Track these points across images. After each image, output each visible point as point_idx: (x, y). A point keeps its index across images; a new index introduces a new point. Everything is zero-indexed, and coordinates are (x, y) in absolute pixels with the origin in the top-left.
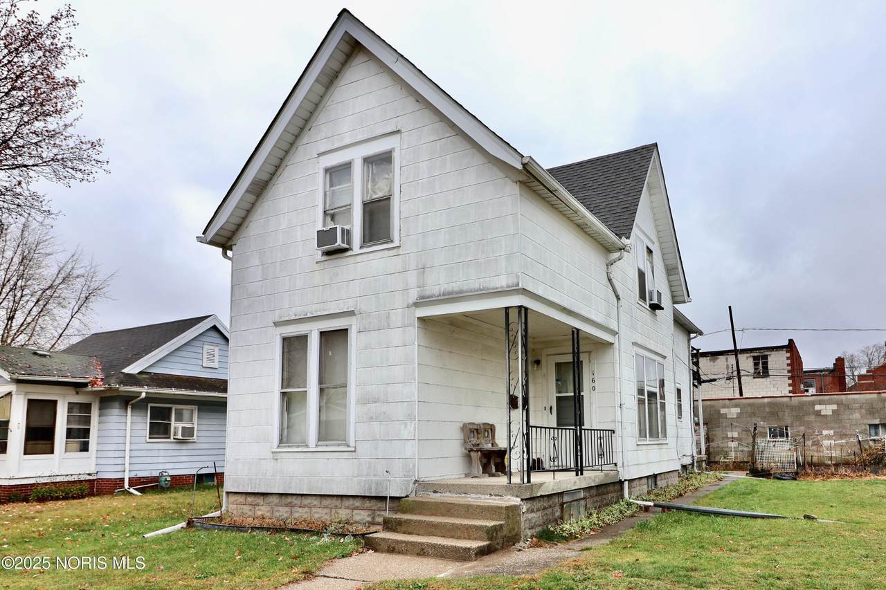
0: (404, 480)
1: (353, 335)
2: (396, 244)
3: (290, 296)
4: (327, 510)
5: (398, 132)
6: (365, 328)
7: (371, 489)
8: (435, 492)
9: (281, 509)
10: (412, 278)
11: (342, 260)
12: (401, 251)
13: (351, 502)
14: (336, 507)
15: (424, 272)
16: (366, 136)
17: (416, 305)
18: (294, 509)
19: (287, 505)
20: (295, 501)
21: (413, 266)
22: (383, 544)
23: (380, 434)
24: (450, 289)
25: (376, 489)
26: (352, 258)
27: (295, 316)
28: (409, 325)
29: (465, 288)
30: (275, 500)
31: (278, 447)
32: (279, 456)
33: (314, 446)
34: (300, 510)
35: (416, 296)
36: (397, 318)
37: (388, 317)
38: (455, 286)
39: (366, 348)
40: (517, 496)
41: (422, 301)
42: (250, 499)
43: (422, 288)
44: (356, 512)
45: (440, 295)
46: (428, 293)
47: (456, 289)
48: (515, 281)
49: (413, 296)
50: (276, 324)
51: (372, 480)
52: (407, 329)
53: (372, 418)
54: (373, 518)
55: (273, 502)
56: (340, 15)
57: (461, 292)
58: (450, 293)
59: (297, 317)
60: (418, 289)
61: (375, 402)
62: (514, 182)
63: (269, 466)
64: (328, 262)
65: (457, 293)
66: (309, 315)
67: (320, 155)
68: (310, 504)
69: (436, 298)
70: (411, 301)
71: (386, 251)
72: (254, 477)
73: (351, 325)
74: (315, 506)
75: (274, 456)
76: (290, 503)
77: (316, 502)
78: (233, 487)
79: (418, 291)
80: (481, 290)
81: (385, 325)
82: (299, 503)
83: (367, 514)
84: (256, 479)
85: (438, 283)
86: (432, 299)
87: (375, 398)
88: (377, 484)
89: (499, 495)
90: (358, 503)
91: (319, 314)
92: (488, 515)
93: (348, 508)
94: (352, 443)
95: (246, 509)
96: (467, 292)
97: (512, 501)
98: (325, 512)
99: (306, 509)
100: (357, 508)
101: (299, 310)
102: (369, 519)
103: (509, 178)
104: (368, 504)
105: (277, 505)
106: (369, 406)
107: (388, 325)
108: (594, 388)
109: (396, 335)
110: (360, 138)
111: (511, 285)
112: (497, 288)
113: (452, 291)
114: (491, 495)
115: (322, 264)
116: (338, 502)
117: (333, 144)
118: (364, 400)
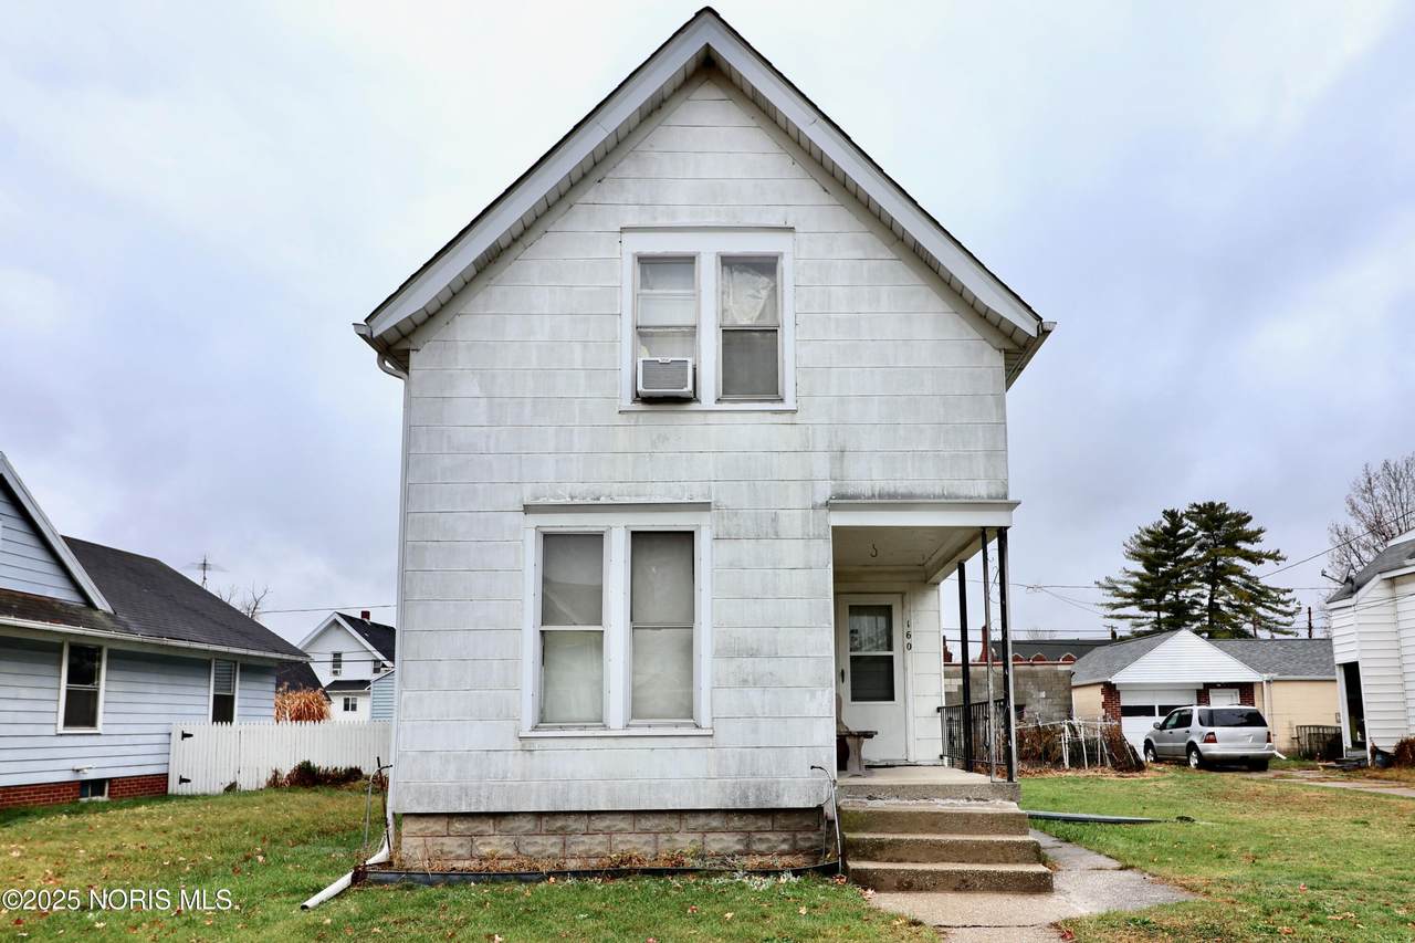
0: (813, 782)
1: (703, 544)
2: (789, 404)
3: (557, 461)
4: (646, 837)
5: (791, 229)
6: (728, 534)
7: (747, 797)
8: (870, 798)
9: (538, 839)
10: (821, 465)
11: (682, 416)
12: (797, 418)
13: (702, 820)
14: (668, 831)
15: (842, 456)
16: (724, 222)
17: (830, 506)
18: (572, 838)
19: (553, 833)
20: (572, 823)
21: (821, 446)
22: (888, 879)
23: (763, 707)
24: (893, 490)
25: (757, 797)
26: (701, 416)
27: (572, 498)
28: (819, 537)
29: (918, 491)
30: (528, 824)
31: (535, 728)
32: (537, 744)
33: (621, 726)
34: (585, 838)
35: (829, 494)
36: (792, 521)
37: (775, 520)
38: (902, 487)
39: (731, 566)
40: (1011, 800)
41: (840, 502)
42: (459, 826)
43: (838, 482)
44: (710, 836)
45: (873, 496)
46: (851, 491)
47: (902, 490)
48: (1001, 491)
49: (824, 492)
50: (527, 509)
51: (748, 783)
52: (812, 542)
53: (745, 681)
54: (747, 845)
55: (519, 827)
56: (698, 14)
57: (911, 496)
58: (890, 496)
59: (577, 501)
60: (833, 482)
61: (751, 656)
62: (996, 349)
63: (515, 764)
64: (645, 415)
65: (903, 496)
66: (603, 500)
67: (623, 230)
68: (609, 827)
69: (867, 501)
70: (821, 500)
71: (768, 414)
72: (475, 784)
73: (699, 526)
74: (620, 831)
75: (523, 745)
76: (562, 828)
77: (621, 823)
78: (419, 803)
79: (832, 486)
80: (946, 498)
81: (770, 531)
82: (583, 827)
83: (736, 839)
84: (479, 788)
85: (868, 476)
86: (859, 501)
87: (752, 649)
88: (759, 789)
89: (982, 800)
90: (715, 822)
91: (627, 500)
92: (1002, 827)
93: (694, 831)
94: (705, 721)
95: (451, 844)
96: (921, 497)
97: (1006, 807)
98: (643, 841)
99: (601, 837)
100: (713, 830)
101: (580, 489)
102: (739, 847)
103: (989, 342)
104: (736, 822)
105: (527, 834)
106: (738, 661)
107: (776, 533)
108: (910, 646)
109: (792, 552)
110: (711, 221)
111: (994, 495)
112: (971, 498)
113: (895, 492)
114: (968, 799)
115: (635, 415)
116: (673, 823)
117: (655, 218)
118: (726, 652)
